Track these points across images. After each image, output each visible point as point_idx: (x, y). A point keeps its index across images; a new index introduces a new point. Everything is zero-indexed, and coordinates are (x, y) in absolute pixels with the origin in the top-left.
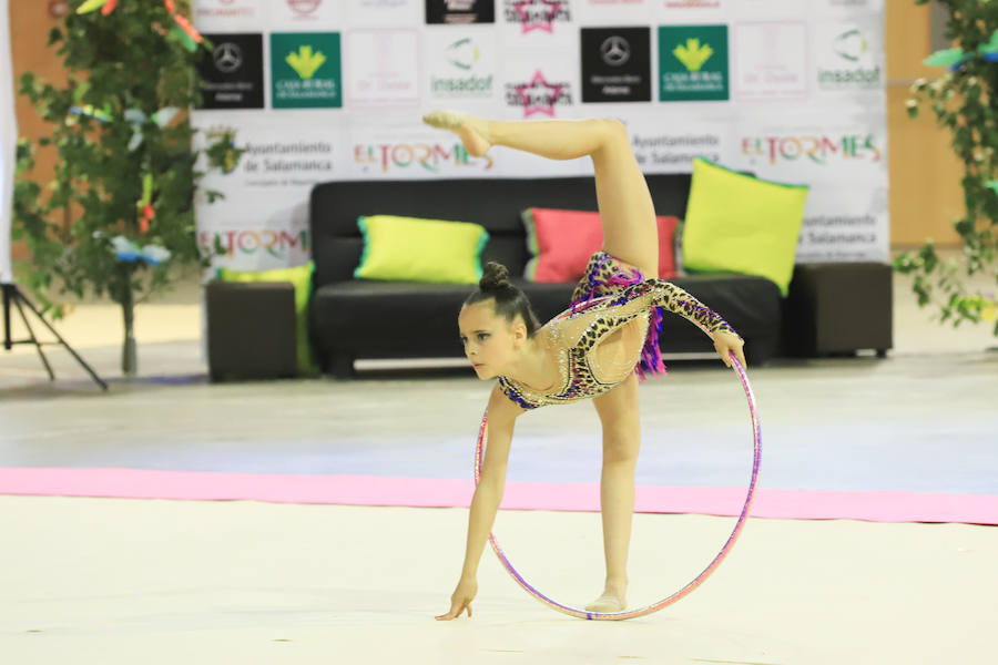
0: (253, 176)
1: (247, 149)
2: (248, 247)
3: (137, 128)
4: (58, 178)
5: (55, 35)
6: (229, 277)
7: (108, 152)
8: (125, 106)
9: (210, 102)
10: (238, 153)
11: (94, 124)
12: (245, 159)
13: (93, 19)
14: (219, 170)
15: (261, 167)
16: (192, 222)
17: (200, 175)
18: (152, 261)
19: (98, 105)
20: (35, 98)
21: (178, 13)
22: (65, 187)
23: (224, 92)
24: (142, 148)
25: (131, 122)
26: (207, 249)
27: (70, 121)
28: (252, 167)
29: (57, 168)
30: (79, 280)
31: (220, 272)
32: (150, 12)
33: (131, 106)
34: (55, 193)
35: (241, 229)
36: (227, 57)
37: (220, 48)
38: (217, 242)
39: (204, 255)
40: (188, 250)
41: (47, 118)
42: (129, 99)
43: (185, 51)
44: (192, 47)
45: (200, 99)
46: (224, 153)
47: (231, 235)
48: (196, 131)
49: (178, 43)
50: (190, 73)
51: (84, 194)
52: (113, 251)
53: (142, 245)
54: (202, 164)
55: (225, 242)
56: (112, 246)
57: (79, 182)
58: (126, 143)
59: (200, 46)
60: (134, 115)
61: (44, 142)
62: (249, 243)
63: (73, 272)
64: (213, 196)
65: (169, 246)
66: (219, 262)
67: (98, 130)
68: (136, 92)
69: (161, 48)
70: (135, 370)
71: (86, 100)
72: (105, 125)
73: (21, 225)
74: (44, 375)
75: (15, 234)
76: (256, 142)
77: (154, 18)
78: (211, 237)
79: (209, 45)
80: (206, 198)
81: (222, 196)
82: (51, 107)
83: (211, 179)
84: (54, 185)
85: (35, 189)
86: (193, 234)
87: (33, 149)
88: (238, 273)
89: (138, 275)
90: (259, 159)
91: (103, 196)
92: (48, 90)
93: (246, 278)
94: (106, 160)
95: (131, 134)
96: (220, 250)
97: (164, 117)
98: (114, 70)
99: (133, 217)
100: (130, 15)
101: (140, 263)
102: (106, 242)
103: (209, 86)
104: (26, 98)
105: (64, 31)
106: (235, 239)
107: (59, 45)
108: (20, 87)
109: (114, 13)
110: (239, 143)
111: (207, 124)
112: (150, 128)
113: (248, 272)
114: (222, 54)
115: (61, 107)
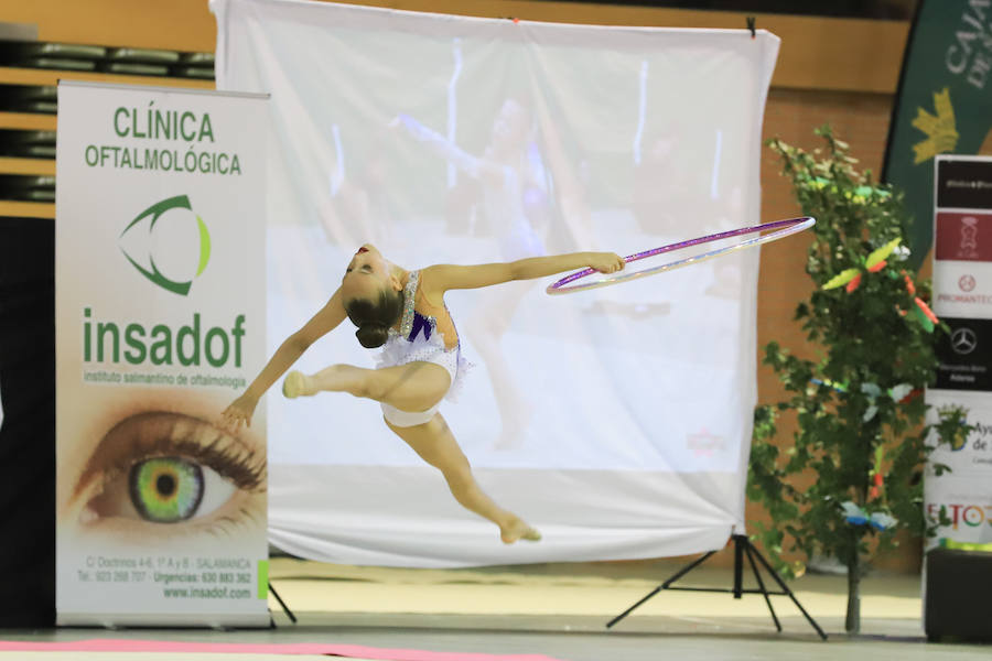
0: (981, 454)
1: (977, 428)
2: (974, 521)
3: (872, 400)
4: (797, 444)
5: (802, 310)
6: (952, 545)
7: (844, 422)
8: (862, 379)
9: (944, 383)
10: (967, 429)
11: (832, 395)
12: (973, 437)
13: (837, 296)
14: (948, 445)
16: (921, 495)
17: (931, 449)
18: (879, 527)
19: (837, 378)
20: (778, 367)
21: (917, 295)
22: (802, 453)
23: (958, 373)
24: (877, 419)
25: (867, 394)
26: (933, 520)
27: (811, 392)
28: (980, 446)
29: (796, 434)
30: (809, 539)
31: (944, 541)
32: (891, 293)
33: (869, 381)
34: (792, 459)
35: (966, 504)
36: (963, 340)
37: (957, 332)
38: (943, 512)
39: (929, 524)
40: (916, 522)
41: (788, 387)
42: (866, 372)
43: (923, 332)
44: (930, 329)
45: (934, 379)
46: (954, 429)
47: (956, 508)
48: (929, 407)
49: (918, 325)
50: (926, 352)
51: (819, 460)
52: (844, 514)
53: (870, 512)
54: (933, 438)
55: (950, 514)
56: (843, 509)
57: (815, 449)
58: (862, 413)
59: (937, 328)
60: (870, 388)
61: (782, 407)
62: (973, 516)
63: (803, 531)
64: (940, 469)
65: (895, 512)
66: (943, 532)
67: (836, 401)
68: (873, 369)
69: (900, 327)
70: (858, 628)
71: (828, 372)
72: (842, 396)
73: (758, 486)
74: (774, 629)
75: (751, 493)
76: (985, 423)
77: (896, 299)
78: (937, 508)
79: (946, 328)
80: (934, 471)
81: (948, 469)
82: (793, 376)
83: (942, 454)
84: (792, 451)
85: (773, 452)
86: (920, 505)
87: (773, 413)
88: (962, 544)
89: (869, 541)
91: (837, 463)
92: (791, 359)
93: (968, 548)
94: (842, 428)
95: (867, 405)
96: (945, 522)
97: (899, 393)
98: (854, 345)
99: (864, 484)
100: (873, 294)
101: (868, 528)
102: (837, 505)
103: (945, 367)
104: (770, 367)
105: (811, 307)
106: (961, 511)
107: (805, 320)
108: (765, 356)
109: (856, 292)
110: (971, 420)
111: (940, 401)
112: (884, 401)
113: (970, 544)
114: (959, 337)
115: (802, 378)
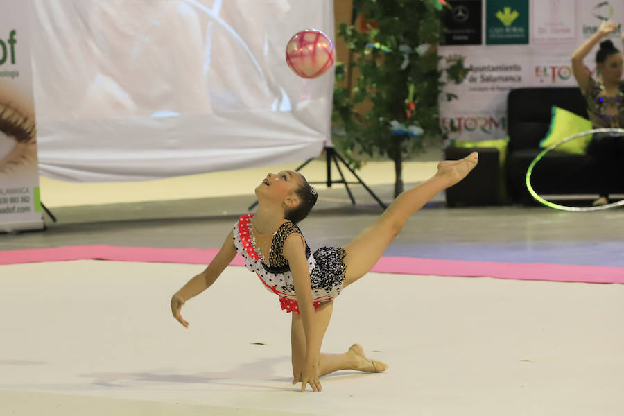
0: (473, 85)
1: (471, 69)
2: (470, 127)
3: (406, 57)
4: (359, 86)
6: (458, 145)
7: (389, 70)
8: (399, 43)
9: (449, 41)
10: (466, 71)
11: (381, 54)
12: (470, 74)
14: (453, 82)
15: (479, 80)
16: (437, 112)
17: (443, 84)
18: (412, 135)
19: (383, 43)
20: (347, 39)
22: (363, 90)
23: (457, 35)
24: (409, 67)
25: (403, 52)
26: (446, 129)
27: (367, 52)
28: (473, 80)
29: (359, 79)
30: (371, 145)
31: (453, 142)
33: (403, 43)
34: (357, 94)
35: (466, 117)
36: (460, 13)
37: (456, 8)
38: (452, 123)
39: (444, 131)
40: (434, 128)
41: (353, 50)
42: (402, 38)
43: (436, 10)
44: (440, 7)
45: (443, 39)
47: (460, 120)
48: (441, 58)
50: (438, 22)
51: (374, 95)
52: (391, 129)
53: (407, 126)
54: (444, 78)
55: (456, 124)
56: (391, 126)
57: (371, 88)
58: (400, 65)
59: (444, 7)
60: (404, 48)
62: (471, 125)
63: (367, 141)
64: (450, 97)
65: (423, 127)
66: (452, 136)
67: (383, 58)
68: (405, 35)
69: (422, 8)
71: (377, 39)
72: (388, 54)
73: (337, 113)
74: (349, 201)
75: (334, 119)
76: (476, 64)
78: (448, 121)
79: (449, 6)
80: (445, 98)
81: (455, 97)
82: (356, 44)
83: (450, 87)
84: (357, 89)
85: (347, 92)
86: (437, 120)
87: (345, 68)
88: (464, 142)
89: (405, 143)
90: (478, 75)
91: (384, 96)
92: (354, 33)
93: (469, 145)
94: (388, 75)
95: (402, 59)
96: (453, 129)
97: (422, 49)
98: (394, 22)
99: (403, 109)
101: (407, 136)
102: (387, 124)
103: (450, 31)
104: (342, 38)
106: (462, 122)
108: (339, 31)
110: (466, 65)
111: (448, 53)
112: (414, 56)
113: (469, 142)
114: (457, 12)
